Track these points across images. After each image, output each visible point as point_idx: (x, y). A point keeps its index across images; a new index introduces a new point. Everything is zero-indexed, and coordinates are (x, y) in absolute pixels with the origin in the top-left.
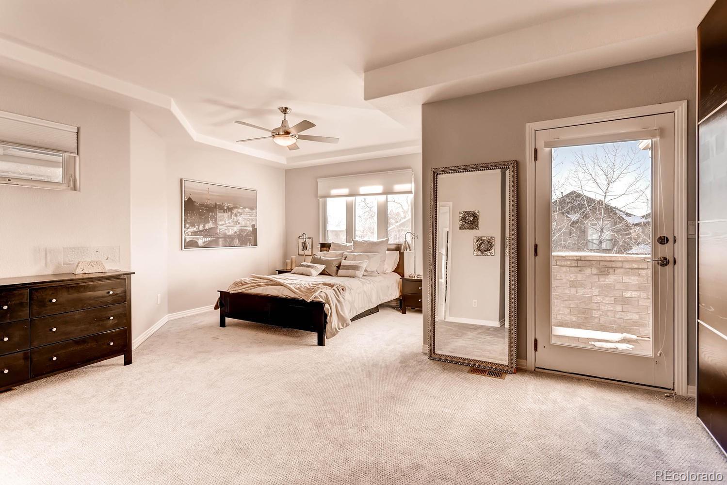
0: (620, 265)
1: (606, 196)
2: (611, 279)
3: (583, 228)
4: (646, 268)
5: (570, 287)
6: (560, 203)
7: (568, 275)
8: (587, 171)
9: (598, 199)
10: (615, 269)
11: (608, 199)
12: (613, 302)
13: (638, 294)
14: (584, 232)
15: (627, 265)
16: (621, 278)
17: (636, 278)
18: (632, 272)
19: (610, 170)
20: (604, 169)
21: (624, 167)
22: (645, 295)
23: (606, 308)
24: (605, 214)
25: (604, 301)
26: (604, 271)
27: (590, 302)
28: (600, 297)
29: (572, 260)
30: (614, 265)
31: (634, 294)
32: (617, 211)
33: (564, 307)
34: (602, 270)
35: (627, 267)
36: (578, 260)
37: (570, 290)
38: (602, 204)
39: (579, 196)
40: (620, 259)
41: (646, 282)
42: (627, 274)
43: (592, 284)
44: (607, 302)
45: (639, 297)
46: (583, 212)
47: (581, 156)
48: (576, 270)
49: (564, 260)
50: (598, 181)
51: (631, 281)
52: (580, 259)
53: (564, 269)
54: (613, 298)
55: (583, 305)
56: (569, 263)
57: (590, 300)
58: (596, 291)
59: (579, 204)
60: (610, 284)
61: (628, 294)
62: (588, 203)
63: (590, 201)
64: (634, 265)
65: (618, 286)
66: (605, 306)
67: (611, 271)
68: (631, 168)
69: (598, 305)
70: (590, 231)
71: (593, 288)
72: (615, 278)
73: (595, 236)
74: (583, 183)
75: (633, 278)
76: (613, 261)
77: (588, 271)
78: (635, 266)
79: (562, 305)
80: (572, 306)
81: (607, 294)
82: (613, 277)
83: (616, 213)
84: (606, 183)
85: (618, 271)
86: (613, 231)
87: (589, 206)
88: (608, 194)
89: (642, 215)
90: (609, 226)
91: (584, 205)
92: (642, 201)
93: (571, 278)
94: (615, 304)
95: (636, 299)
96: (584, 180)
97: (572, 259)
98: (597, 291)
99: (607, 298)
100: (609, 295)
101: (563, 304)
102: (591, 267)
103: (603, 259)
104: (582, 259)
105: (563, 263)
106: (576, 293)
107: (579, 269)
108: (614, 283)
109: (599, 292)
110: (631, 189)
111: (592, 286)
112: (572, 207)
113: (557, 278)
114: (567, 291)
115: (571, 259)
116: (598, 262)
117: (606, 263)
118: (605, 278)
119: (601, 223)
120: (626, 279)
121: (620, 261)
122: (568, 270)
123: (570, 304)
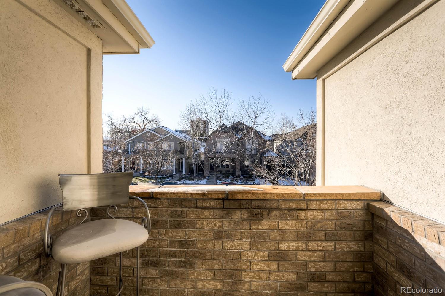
0: (275, 204)
1: (254, 125)
2: (265, 225)
3: (243, 142)
4: (305, 207)
5: (214, 239)
6: (232, 127)
7: (211, 221)
8: (245, 110)
9: (250, 126)
10: (270, 210)
11: (255, 126)
12: (267, 258)
13: (297, 245)
14: (244, 144)
15: (283, 205)
16: (276, 223)
17: (294, 222)
18: (289, 215)
19: (256, 110)
20: (254, 110)
21: (262, 109)
22: (304, 246)
23: (259, 267)
24: (254, 134)
25: (256, 258)
26: (256, 215)
27: (240, 260)
28: (251, 253)
29: (216, 199)
30: (268, 205)
31: (292, 245)
32: (260, 133)
33: (206, 269)
34: (254, 213)
35: (284, 207)
36: (223, 199)
37: (214, 244)
38: (252, 129)
39: (241, 124)
40: (276, 198)
41: (305, 228)
42: (283, 217)
43: (242, 233)
44: (260, 259)
45: (297, 250)
46: (244, 133)
47: (242, 101)
48: (222, 215)
49: (207, 199)
50: (251, 116)
51: (288, 228)
52: (227, 197)
53: (206, 213)
54: (267, 253)
55: (230, 266)
56: (212, 203)
57: (238, 257)
58: (246, 245)
59: (241, 129)
60: (264, 233)
61: (284, 246)
62: (246, 128)
63: (247, 127)
64: (291, 204)
65: (273, 235)
66: (257, 265)
67: (265, 213)
68: (266, 110)
69: (249, 264)
70: (247, 144)
71: (243, 240)
72: (270, 223)
73: (249, 147)
74: (243, 116)
75: (290, 223)
76: (268, 200)
77: (237, 215)
78: (293, 205)
79: (203, 266)
80: (216, 267)
81: (260, 246)
82: (267, 222)
83: (259, 134)
84: (254, 117)
85: (274, 213)
86: (257, 144)
87: (246, 130)
88: (255, 124)
89: (270, 135)
90: (255, 141)
91: (244, 129)
92: (270, 128)
93: (215, 225)
94: (270, 260)
95: (294, 252)
96: (244, 115)
97: (217, 197)
98: (248, 243)
99: (260, 254)
100: (262, 248)
101: (205, 265)
102: (241, 209)
103: (254, 198)
104: (230, 198)
105: (205, 204)
106: (221, 247)
107: (225, 212)
108: (268, 231)
109: (250, 244)
110: (265, 121)
111: (241, 236)
112: (238, 130)
113: (197, 226)
114: (210, 246)
115: (214, 197)
116: (250, 201)
117: (258, 203)
118: (258, 225)
119: (252, 139)
120: (283, 225)
121: (275, 200)
122: (212, 213)
123: (214, 265)
